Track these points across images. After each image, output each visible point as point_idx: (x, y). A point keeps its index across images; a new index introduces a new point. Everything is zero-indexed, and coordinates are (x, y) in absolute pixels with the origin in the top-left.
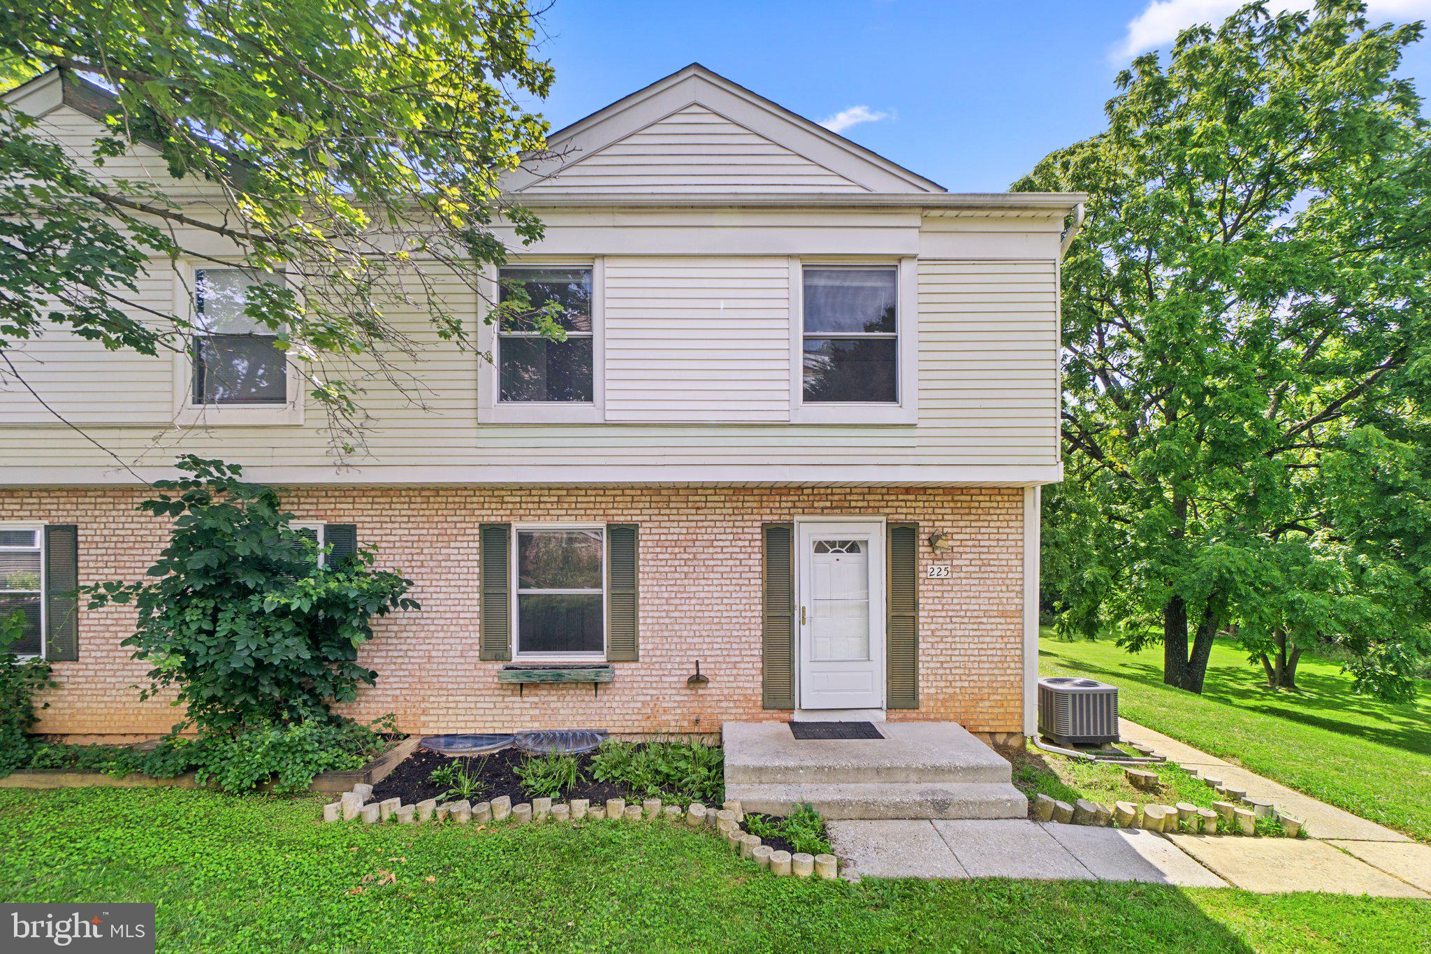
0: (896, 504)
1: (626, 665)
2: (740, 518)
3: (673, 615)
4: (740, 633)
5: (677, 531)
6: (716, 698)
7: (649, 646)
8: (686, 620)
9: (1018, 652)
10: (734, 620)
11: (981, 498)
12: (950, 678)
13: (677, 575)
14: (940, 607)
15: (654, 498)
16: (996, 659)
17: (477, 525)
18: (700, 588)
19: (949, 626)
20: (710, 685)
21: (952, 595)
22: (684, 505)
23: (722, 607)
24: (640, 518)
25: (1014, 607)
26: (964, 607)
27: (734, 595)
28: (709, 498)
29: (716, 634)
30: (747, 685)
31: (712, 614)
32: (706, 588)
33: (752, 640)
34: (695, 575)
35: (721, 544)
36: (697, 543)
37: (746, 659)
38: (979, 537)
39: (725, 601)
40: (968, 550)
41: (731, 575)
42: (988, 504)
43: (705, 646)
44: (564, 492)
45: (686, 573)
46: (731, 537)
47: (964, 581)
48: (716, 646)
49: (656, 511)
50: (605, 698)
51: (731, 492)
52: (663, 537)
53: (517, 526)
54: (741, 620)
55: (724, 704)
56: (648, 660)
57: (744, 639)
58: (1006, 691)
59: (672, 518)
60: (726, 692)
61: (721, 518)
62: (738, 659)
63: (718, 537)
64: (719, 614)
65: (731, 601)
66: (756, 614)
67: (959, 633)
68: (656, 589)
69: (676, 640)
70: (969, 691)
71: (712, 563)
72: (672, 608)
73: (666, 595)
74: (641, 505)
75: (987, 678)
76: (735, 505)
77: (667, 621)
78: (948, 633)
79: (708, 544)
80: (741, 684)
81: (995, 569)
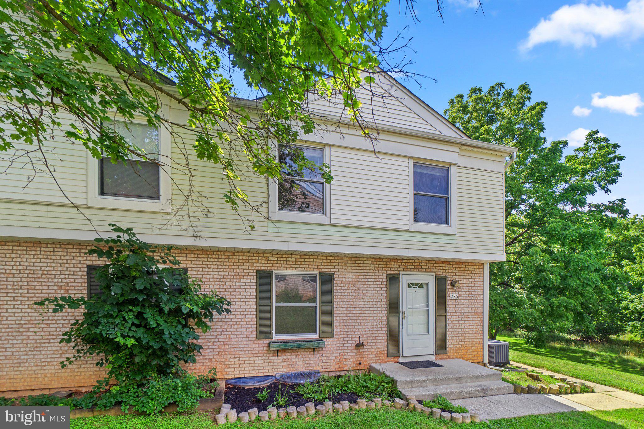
0: (439, 268)
1: (328, 339)
2: (377, 272)
3: (348, 315)
4: (378, 324)
5: (351, 277)
6: (367, 353)
7: (338, 330)
8: (355, 318)
9: (481, 329)
10: (375, 318)
11: (469, 267)
12: (458, 341)
13: (350, 297)
14: (454, 311)
15: (340, 261)
16: (474, 332)
17: (255, 271)
18: (361, 303)
19: (458, 319)
20: (365, 347)
21: (459, 306)
22: (353, 265)
23: (370, 312)
24: (334, 270)
25: (480, 311)
26: (463, 311)
27: (375, 306)
28: (365, 262)
29: (367, 324)
30: (380, 347)
31: (366, 315)
32: (363, 303)
33: (383, 326)
34: (358, 297)
35: (369, 283)
36: (359, 283)
37: (380, 335)
38: (468, 282)
39: (371, 309)
40: (464, 288)
41: (374, 297)
42: (471, 269)
43: (363, 330)
44: (299, 257)
45: (354, 296)
46: (374, 280)
47: (463, 301)
48: (367, 330)
49: (341, 267)
50: (318, 355)
51: (374, 260)
52: (344, 279)
53: (275, 272)
54: (378, 318)
55: (371, 356)
56: (338, 337)
57: (379, 326)
58: (477, 345)
59: (348, 270)
60: (372, 350)
61: (370, 271)
62: (377, 335)
63: (369, 280)
64: (369, 315)
65: (374, 309)
66: (384, 315)
67: (461, 322)
68: (341, 303)
69: (350, 327)
70: (465, 346)
71: (365, 292)
72: (349, 312)
73: (346, 306)
74: (334, 264)
75: (471, 340)
76: (375, 266)
77: (346, 318)
78: (457, 322)
79: (364, 283)
80: (378, 346)
81: (473, 296)
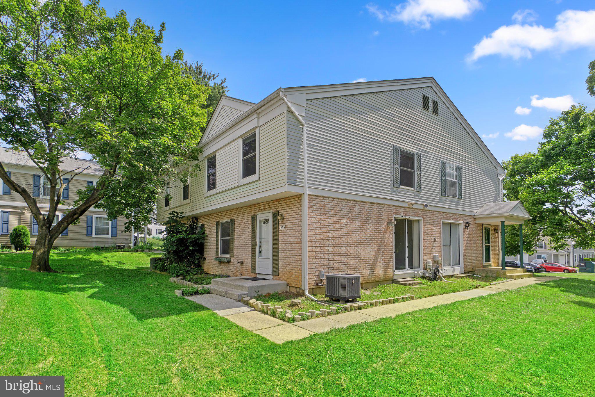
0: (275, 205)
1: (233, 258)
4: (248, 249)
5: (240, 220)
7: (236, 253)
8: (241, 246)
11: (291, 200)
12: (286, 266)
13: (240, 233)
14: (283, 240)
15: (237, 211)
16: (296, 259)
17: (215, 222)
19: (286, 247)
20: (244, 264)
21: (286, 236)
22: (241, 212)
24: (235, 217)
25: (300, 240)
26: (288, 240)
27: (248, 238)
28: (244, 210)
29: (245, 249)
32: (244, 236)
33: (250, 251)
35: (246, 223)
36: (242, 223)
38: (292, 214)
40: (289, 219)
41: (247, 232)
42: (293, 202)
44: (226, 212)
46: (248, 220)
47: (288, 231)
48: (245, 253)
49: (237, 214)
50: (230, 266)
51: (248, 207)
52: (238, 223)
53: (220, 221)
54: (249, 245)
55: (246, 270)
58: (298, 271)
60: (246, 267)
61: (246, 215)
62: (248, 257)
64: (245, 244)
66: (251, 243)
67: (288, 250)
68: (237, 237)
69: (239, 251)
70: (290, 271)
71: (244, 228)
72: (239, 242)
75: (294, 266)
76: (248, 211)
77: (238, 246)
78: (285, 250)
80: (248, 265)
81: (295, 226)
